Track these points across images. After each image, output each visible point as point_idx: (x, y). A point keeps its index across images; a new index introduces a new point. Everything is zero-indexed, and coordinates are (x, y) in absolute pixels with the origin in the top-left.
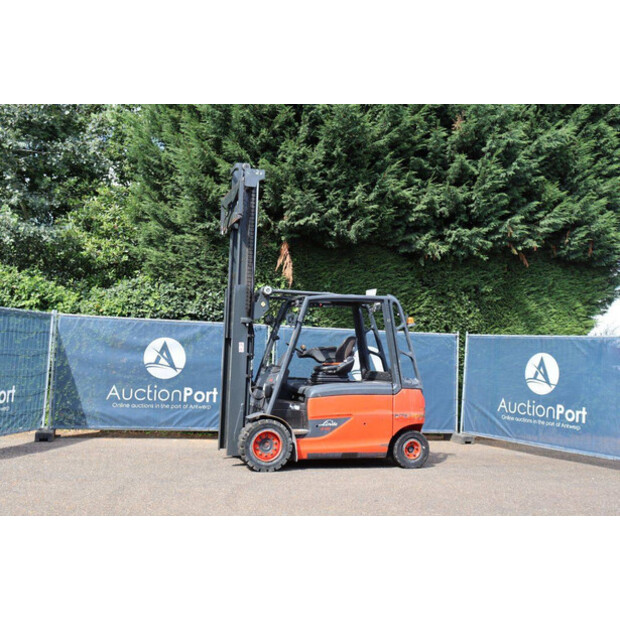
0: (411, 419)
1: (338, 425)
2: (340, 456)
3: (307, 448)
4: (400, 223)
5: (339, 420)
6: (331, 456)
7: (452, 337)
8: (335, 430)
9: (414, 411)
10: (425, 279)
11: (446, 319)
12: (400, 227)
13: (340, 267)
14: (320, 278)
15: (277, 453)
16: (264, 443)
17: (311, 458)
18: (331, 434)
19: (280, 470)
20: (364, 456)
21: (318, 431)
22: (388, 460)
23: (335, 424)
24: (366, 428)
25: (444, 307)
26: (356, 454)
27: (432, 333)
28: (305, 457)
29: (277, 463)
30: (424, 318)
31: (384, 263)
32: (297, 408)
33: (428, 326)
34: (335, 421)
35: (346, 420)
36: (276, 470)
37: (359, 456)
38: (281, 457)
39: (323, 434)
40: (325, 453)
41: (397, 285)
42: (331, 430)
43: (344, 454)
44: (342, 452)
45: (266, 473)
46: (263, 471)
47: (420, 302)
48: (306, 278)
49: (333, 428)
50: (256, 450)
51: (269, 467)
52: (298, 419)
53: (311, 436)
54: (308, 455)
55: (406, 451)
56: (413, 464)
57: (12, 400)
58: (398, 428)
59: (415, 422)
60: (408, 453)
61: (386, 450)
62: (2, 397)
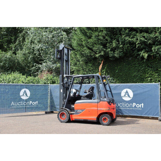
0: (103, 110)
1: (82, 112)
2: (83, 120)
3: (74, 117)
4: (135, 49)
5: (82, 110)
6: (80, 120)
7: (157, 84)
9: (104, 108)
10: (150, 65)
11: (158, 78)
12: (135, 50)
13: (120, 65)
14: (115, 69)
15: (65, 118)
16: (63, 115)
17: (75, 120)
18: (80, 114)
19: (66, 123)
20: (90, 121)
21: (77, 113)
22: (97, 122)
23: (81, 111)
24: (90, 113)
25: (157, 74)
26: (87, 120)
27: (154, 83)
28: (74, 120)
29: (65, 121)
30: (149, 79)
31: (135, 62)
32: (73, 106)
33: (152, 81)
34: (81, 110)
35: (84, 110)
36: (65, 123)
37: (88, 121)
38: (67, 119)
39: (78, 114)
41: (140, 69)
43: (84, 120)
44: (83, 119)
45: (63, 123)
47: (148, 73)
48: (111, 70)
49: (81, 112)
50: (61, 117)
51: (63, 121)
52: (72, 110)
53: (75, 114)
54: (75, 119)
55: (103, 120)
56: (105, 124)
57: (37, 104)
58: (99, 113)
59: (105, 112)
60: (104, 121)
61: (96, 119)
62: (34, 103)
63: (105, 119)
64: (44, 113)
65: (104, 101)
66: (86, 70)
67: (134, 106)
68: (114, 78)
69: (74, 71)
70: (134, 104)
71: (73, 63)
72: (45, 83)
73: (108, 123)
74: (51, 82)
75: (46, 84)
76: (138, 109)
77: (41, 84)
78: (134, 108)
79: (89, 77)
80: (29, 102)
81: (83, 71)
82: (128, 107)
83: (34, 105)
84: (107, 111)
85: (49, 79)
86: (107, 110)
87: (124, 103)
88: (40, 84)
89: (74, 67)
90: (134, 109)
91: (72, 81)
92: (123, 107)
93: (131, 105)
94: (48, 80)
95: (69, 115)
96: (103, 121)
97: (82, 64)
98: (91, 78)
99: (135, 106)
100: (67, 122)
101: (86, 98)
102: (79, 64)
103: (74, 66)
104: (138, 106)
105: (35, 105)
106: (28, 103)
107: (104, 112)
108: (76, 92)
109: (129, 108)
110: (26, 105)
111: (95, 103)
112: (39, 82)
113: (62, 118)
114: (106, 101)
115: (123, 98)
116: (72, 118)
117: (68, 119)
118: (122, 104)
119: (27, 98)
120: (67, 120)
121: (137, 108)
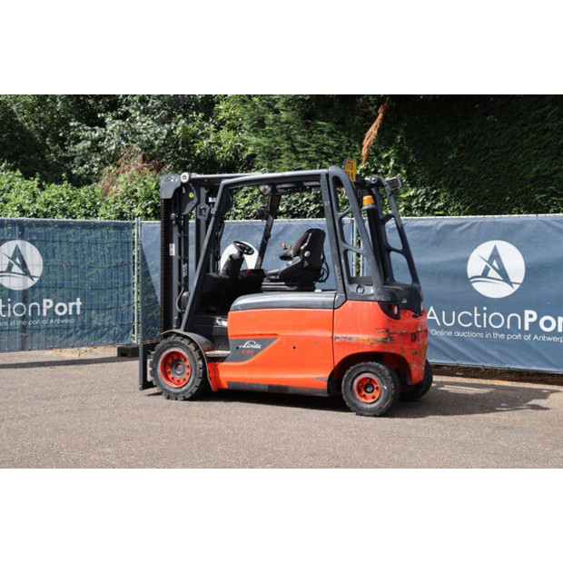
0: (358, 344)
2: (266, 389)
3: (229, 374)
5: (263, 340)
6: (255, 388)
8: (259, 355)
9: (363, 333)
15: (185, 377)
16: (176, 366)
17: (232, 387)
18: (253, 359)
19: (190, 399)
20: (298, 391)
21: (240, 355)
22: (332, 399)
23: (258, 346)
24: (297, 353)
26: (286, 388)
28: (226, 386)
29: (187, 390)
32: (225, 324)
34: (259, 342)
35: (271, 341)
36: (185, 400)
37: (291, 392)
38: (192, 384)
39: (245, 359)
40: (247, 382)
42: (255, 354)
43: (270, 386)
44: (268, 383)
45: (174, 402)
46: (172, 399)
49: (256, 351)
50: (166, 375)
51: (178, 394)
52: (219, 339)
53: (231, 361)
54: (228, 384)
55: (359, 391)
56: (368, 410)
57: (78, 312)
58: (340, 356)
59: (367, 349)
60: (364, 393)
61: (324, 385)
62: (61, 309)
63: (367, 385)
64: (113, 352)
65: (365, 299)
66: (306, 152)
67: (530, 323)
68: (435, 188)
69: (253, 156)
70: (530, 316)
71: (246, 116)
72: (122, 213)
73: (382, 403)
74: (150, 211)
75: (125, 219)
76: (549, 339)
77: (103, 220)
78: (527, 333)
79: (306, 184)
80: (41, 303)
81: (293, 156)
82: (500, 331)
83: (62, 317)
84: (376, 348)
85: (138, 194)
86: (376, 341)
87: (480, 311)
88: (99, 220)
89: (254, 140)
90: (529, 337)
91: (216, 205)
92: (477, 330)
93: (514, 320)
94: (137, 198)
95: (200, 362)
96: (358, 397)
97: (287, 122)
98: (311, 187)
99: (535, 325)
100: (194, 398)
101: (282, 285)
102: (276, 121)
103: (255, 131)
104: (548, 324)
105: (67, 316)
106: (34, 308)
107: (360, 351)
108: (241, 254)
109: (502, 336)
110: (23, 318)
111: (324, 306)
112: (97, 212)
113: (170, 376)
114: (372, 298)
115: (474, 285)
116: (217, 379)
117: (198, 382)
118: (473, 313)
119: (30, 283)
120: (194, 390)
121: (541, 333)
